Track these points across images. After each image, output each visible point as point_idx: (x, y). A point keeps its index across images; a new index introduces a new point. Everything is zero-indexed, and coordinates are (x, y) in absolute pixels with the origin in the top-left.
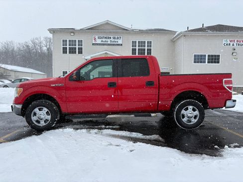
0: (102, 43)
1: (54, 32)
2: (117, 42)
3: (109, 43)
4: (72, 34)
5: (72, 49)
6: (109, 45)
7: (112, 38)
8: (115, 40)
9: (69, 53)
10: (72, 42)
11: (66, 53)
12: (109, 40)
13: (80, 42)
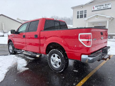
0: (98, 9)
1: (74, 8)
2: (108, 7)
3: (102, 8)
4: (82, 8)
5: (82, 16)
6: (102, 10)
7: (104, 5)
8: (106, 6)
9: (80, 18)
10: (82, 12)
11: (79, 18)
12: (102, 7)
13: (86, 11)
